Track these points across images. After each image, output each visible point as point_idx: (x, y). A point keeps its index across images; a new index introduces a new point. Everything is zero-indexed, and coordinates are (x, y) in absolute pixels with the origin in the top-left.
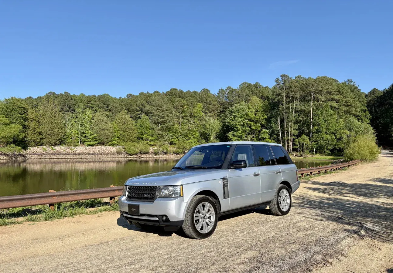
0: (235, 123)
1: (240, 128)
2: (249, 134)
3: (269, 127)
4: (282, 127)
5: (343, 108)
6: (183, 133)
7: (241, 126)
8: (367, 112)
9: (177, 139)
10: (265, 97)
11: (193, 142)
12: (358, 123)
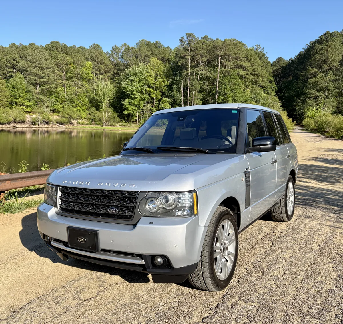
0: (132, 88)
1: (137, 95)
2: (147, 103)
3: (170, 96)
4: (185, 96)
5: (250, 77)
6: (68, 98)
7: (139, 93)
8: (274, 83)
9: (61, 106)
10: (167, 59)
11: (81, 110)
12: (264, 94)
